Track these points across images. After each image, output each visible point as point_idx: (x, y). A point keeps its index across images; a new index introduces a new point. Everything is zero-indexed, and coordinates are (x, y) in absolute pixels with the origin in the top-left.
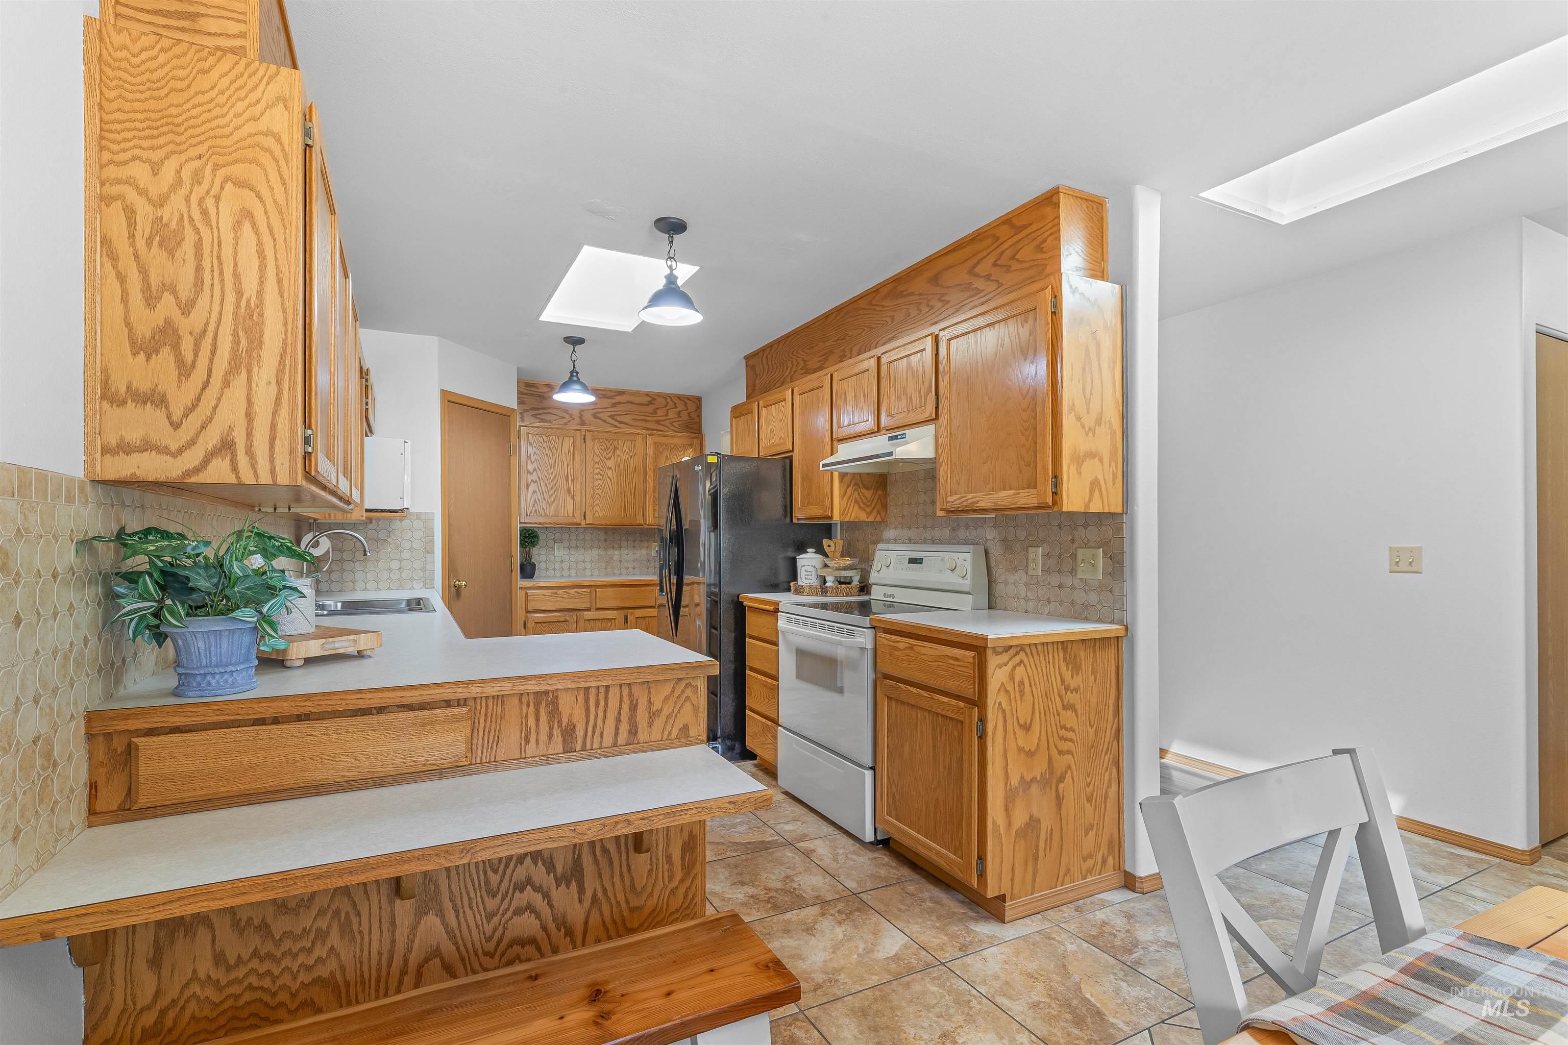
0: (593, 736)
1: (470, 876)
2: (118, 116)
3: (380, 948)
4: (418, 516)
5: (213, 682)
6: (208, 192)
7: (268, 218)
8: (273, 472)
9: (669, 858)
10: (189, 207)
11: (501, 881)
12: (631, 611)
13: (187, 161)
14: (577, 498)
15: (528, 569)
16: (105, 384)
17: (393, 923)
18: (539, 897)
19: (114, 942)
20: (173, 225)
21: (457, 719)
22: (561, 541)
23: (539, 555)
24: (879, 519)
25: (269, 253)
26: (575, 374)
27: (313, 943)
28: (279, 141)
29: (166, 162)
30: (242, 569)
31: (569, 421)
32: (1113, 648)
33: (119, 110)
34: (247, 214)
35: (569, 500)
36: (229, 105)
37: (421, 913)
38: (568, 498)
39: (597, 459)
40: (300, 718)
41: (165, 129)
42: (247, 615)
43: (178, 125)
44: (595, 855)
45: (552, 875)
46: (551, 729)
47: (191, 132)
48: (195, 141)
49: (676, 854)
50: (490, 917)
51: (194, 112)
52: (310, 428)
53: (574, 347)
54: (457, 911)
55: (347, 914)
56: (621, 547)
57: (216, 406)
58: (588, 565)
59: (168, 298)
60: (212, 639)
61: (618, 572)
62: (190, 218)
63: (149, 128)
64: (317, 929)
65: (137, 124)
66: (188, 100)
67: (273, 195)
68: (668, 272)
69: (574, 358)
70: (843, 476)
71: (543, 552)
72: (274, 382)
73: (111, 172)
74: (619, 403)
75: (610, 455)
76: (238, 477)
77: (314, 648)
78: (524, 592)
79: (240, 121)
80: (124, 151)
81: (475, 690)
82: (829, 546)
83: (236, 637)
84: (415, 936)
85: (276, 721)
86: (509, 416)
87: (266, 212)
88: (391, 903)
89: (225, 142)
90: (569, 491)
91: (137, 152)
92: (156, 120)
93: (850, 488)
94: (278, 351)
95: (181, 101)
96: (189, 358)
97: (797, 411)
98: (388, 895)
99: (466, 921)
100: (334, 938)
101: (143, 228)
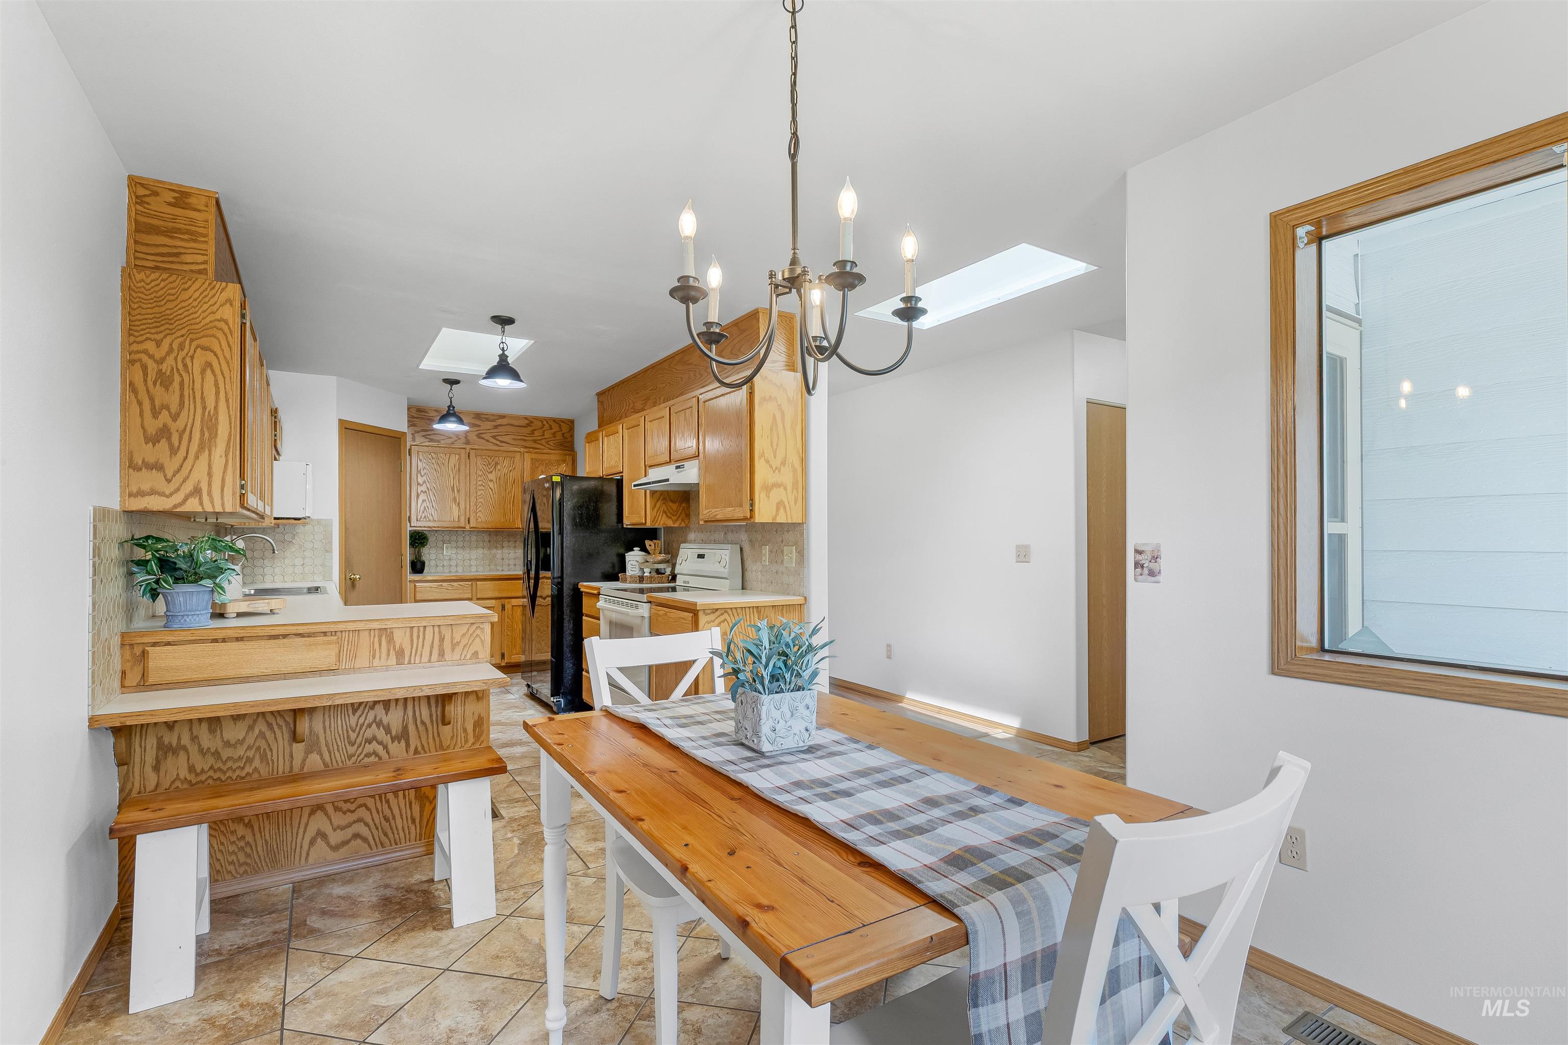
0: (416, 655)
1: (338, 733)
2: (139, 317)
3: (284, 770)
4: (319, 522)
5: (188, 620)
6: (187, 354)
7: (220, 366)
8: (223, 505)
9: (465, 730)
10: (177, 363)
11: (357, 737)
12: (508, 600)
13: (175, 339)
14: (462, 506)
15: (419, 565)
16: (131, 460)
17: (292, 756)
18: (381, 747)
19: (134, 755)
20: (168, 373)
21: (329, 643)
22: (449, 542)
23: (428, 554)
24: (683, 525)
25: (221, 385)
26: (451, 408)
27: (245, 764)
28: (226, 323)
29: (164, 340)
30: (204, 558)
31: (456, 440)
32: (797, 612)
33: (139, 314)
34: (209, 365)
35: (454, 507)
36: (199, 306)
37: (308, 752)
38: (454, 505)
39: (480, 473)
40: (238, 639)
41: (164, 322)
42: (207, 582)
43: (171, 320)
44: (417, 725)
45: (389, 735)
46: (389, 651)
47: (177, 323)
48: (180, 327)
49: (470, 728)
50: (350, 757)
51: (180, 312)
52: (244, 480)
53: (451, 387)
54: (330, 752)
55: (264, 749)
56: (503, 547)
57: (191, 470)
58: (473, 563)
59: (165, 413)
60: (188, 596)
61: (501, 569)
62: (177, 368)
63: (155, 322)
64: (247, 757)
65: (149, 321)
66: (177, 306)
67: (223, 354)
68: (501, 352)
69: (451, 395)
70: (653, 493)
71: (433, 551)
72: (224, 456)
73: (135, 347)
74: (500, 425)
75: (492, 469)
76: (203, 508)
77: (243, 607)
78: (413, 585)
79: (205, 314)
80: (142, 335)
81: (341, 627)
82: (650, 545)
83: (201, 595)
84: (304, 765)
85: (224, 640)
86: (400, 438)
87: (219, 363)
88: (291, 745)
89: (197, 327)
90: (455, 500)
91: (148, 335)
92: (158, 318)
93: (659, 502)
94: (226, 439)
95: (173, 307)
96: (176, 444)
97: (626, 442)
98: (289, 741)
99: (335, 758)
100: (257, 763)
101: (152, 375)
